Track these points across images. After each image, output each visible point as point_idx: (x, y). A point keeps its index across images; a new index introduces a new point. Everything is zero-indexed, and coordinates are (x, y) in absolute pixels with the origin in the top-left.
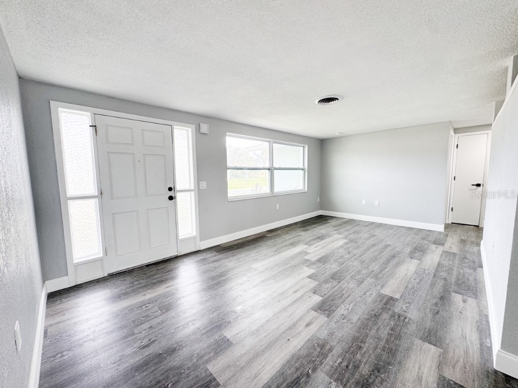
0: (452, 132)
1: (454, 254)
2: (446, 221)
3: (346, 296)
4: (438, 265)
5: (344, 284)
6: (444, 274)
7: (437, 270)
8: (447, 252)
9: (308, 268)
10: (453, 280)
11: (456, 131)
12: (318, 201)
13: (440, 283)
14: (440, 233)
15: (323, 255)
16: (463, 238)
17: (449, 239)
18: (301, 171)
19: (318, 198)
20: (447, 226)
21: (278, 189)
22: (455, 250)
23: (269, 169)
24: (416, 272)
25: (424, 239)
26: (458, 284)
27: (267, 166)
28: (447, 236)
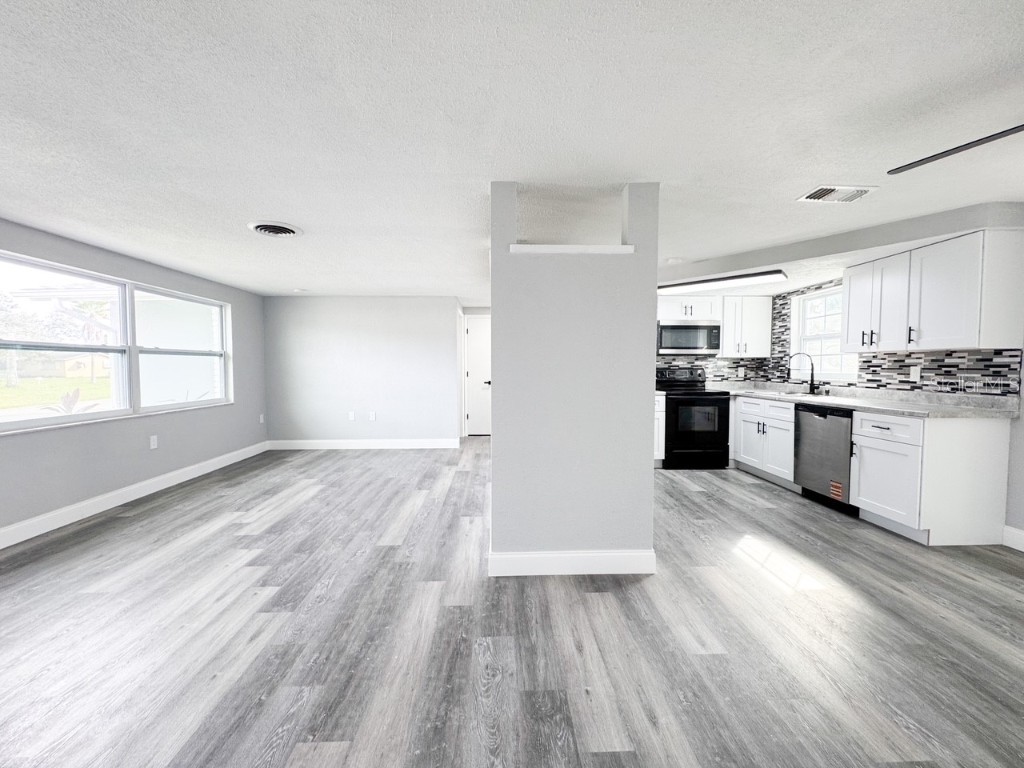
0: (460, 312)
1: (467, 472)
2: (461, 433)
3: (323, 568)
4: (450, 490)
5: (320, 554)
6: (454, 499)
7: (448, 496)
8: (460, 472)
9: (246, 551)
10: (463, 504)
11: (466, 310)
12: (262, 421)
13: (450, 509)
14: (455, 450)
15: (278, 519)
16: (478, 452)
17: (465, 457)
18: (217, 358)
19: (262, 417)
20: (463, 441)
21: (150, 400)
22: (468, 468)
23: (123, 352)
24: (424, 506)
25: (436, 461)
26: (467, 506)
27: (119, 344)
28: (462, 452)
